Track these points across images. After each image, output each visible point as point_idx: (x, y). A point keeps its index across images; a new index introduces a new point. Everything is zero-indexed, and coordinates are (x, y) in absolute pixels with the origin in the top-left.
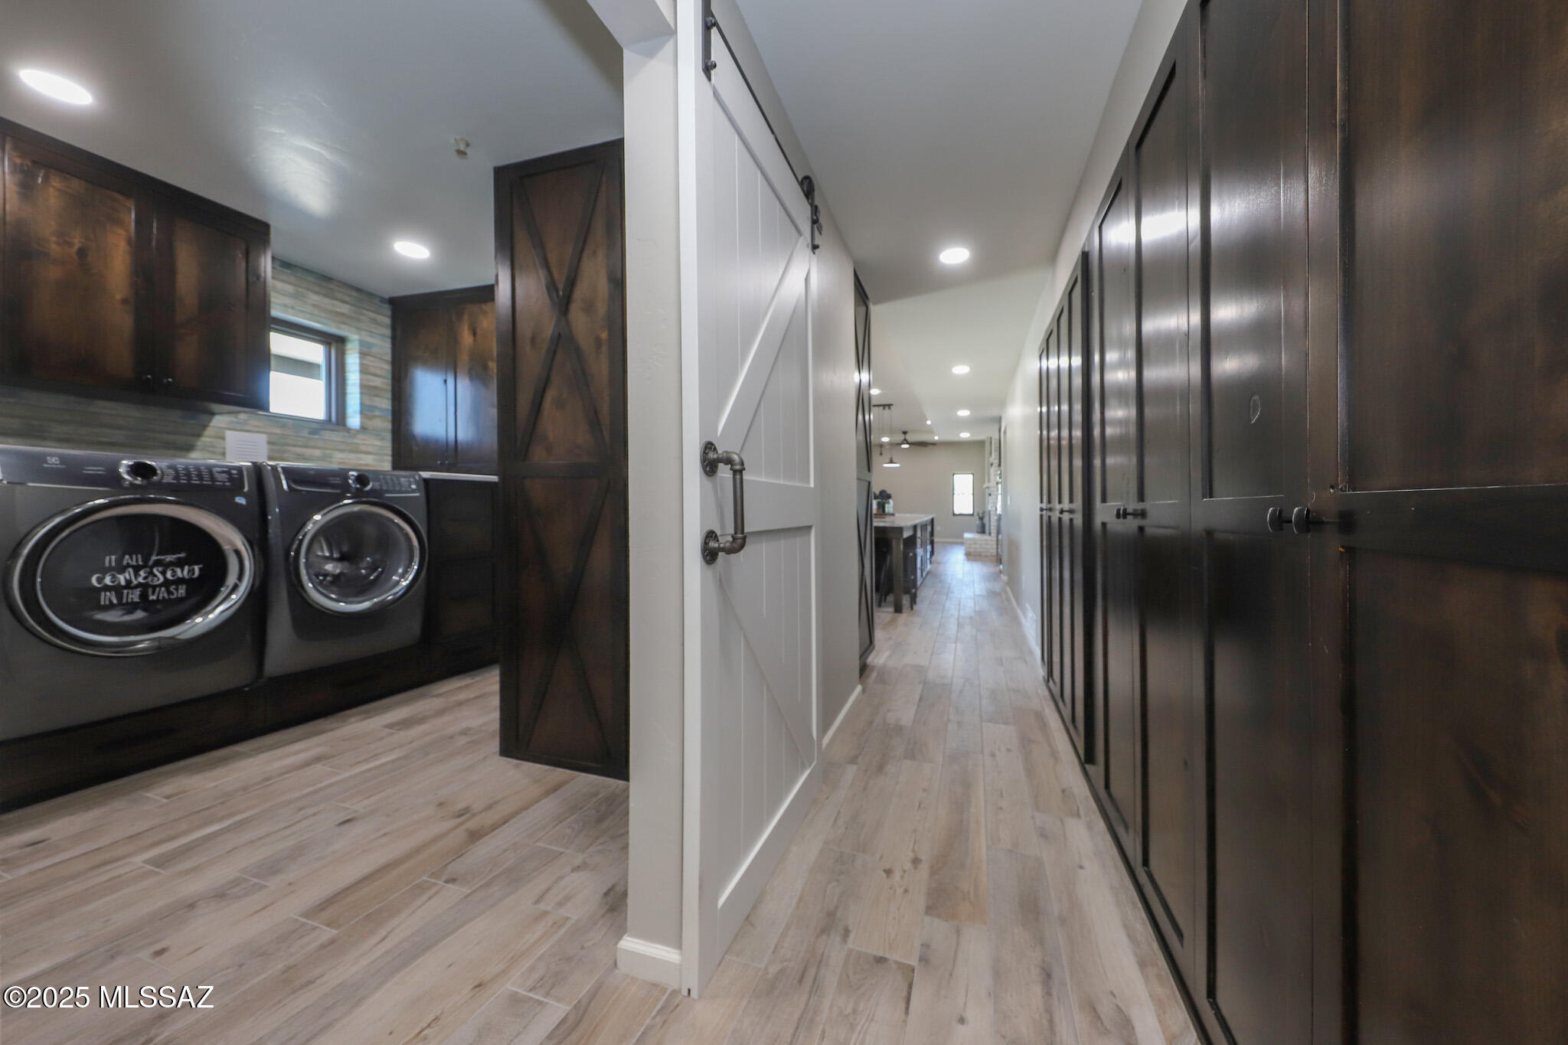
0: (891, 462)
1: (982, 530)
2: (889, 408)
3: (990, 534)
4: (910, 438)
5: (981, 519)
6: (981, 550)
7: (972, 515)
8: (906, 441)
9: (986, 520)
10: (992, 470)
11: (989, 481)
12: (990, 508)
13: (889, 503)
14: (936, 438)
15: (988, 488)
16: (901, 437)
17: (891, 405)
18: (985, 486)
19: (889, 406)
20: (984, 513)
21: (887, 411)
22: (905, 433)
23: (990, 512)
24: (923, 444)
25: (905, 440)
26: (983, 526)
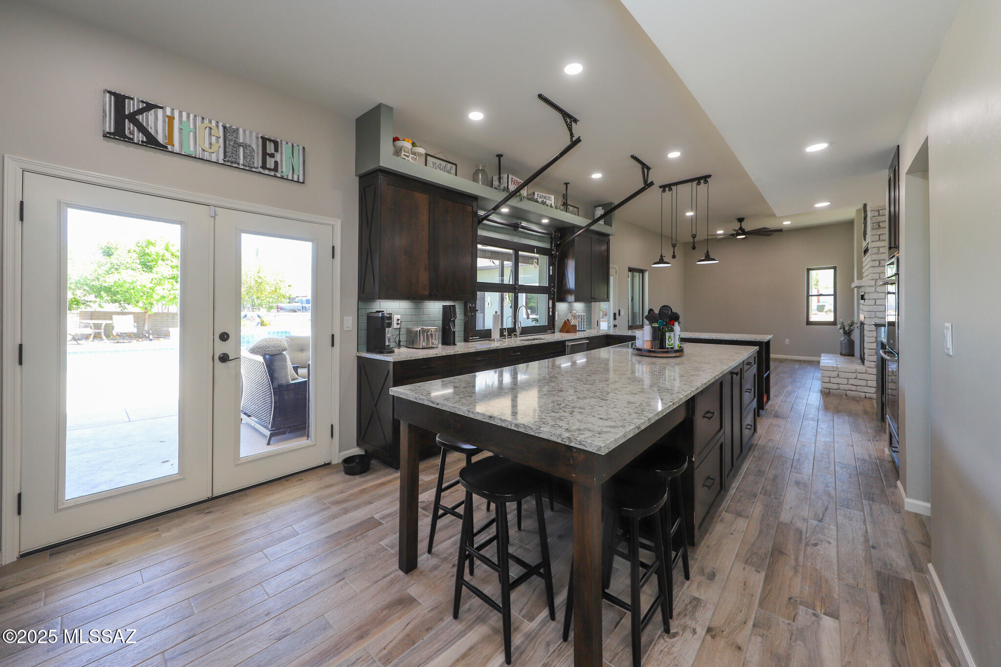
0: (708, 258)
1: (849, 350)
2: (706, 182)
3: (862, 360)
4: (748, 226)
5: (848, 333)
6: (847, 387)
7: (834, 323)
8: (742, 231)
9: (856, 336)
10: (867, 260)
11: (860, 277)
12: (862, 317)
13: (672, 330)
14: (787, 223)
15: (858, 287)
16: (737, 226)
17: (709, 176)
18: (853, 285)
19: (705, 178)
20: (852, 324)
21: (703, 186)
22: (741, 220)
23: (862, 324)
24: (764, 233)
25: (741, 228)
26: (851, 344)
